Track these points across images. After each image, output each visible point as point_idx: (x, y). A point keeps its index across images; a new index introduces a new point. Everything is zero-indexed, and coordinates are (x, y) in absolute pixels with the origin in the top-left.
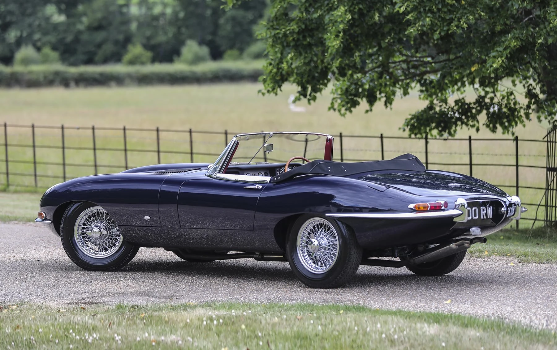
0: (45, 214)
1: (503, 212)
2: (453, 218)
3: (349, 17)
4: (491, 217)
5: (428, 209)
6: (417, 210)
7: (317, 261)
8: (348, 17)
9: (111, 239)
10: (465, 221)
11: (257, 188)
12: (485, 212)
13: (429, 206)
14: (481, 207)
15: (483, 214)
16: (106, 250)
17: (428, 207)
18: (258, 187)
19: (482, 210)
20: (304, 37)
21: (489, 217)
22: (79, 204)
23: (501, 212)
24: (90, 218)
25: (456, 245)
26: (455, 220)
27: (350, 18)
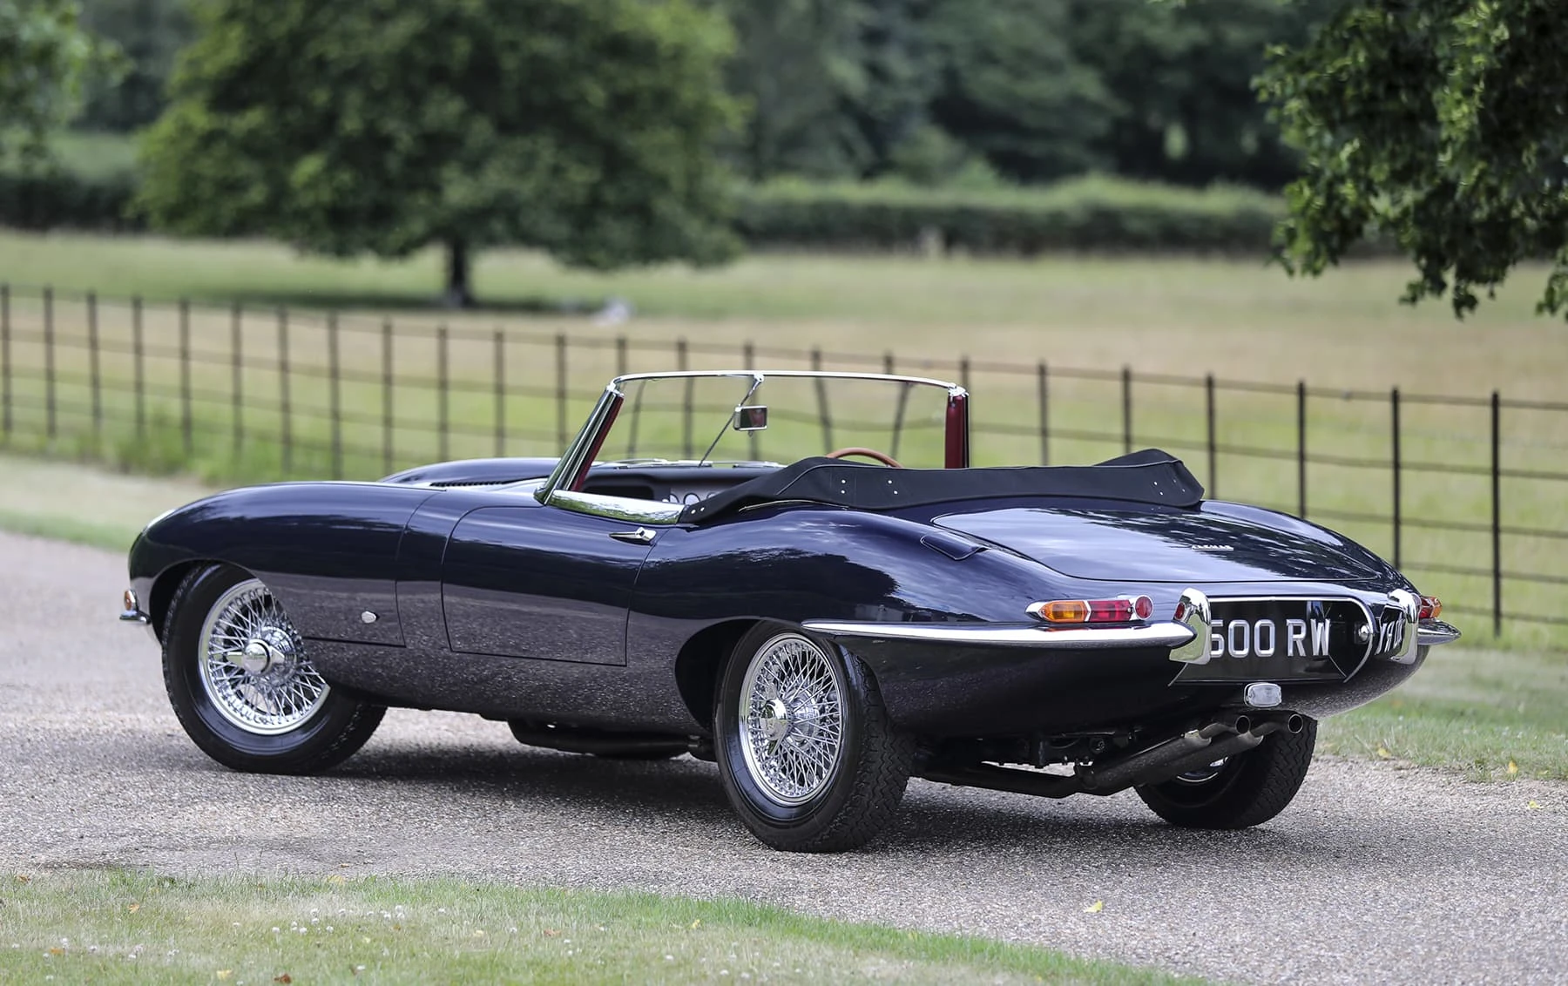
0: (136, 598)
1: (1365, 637)
2: (1170, 648)
3: (1503, 34)
4: (1325, 652)
5: (1087, 620)
6: (1049, 622)
7: (790, 769)
8: (1497, 33)
9: (303, 679)
10: (1203, 660)
11: (639, 537)
12: (1303, 635)
13: (1089, 609)
14: (1288, 621)
15: (1295, 643)
16: (288, 711)
17: (1086, 613)
18: (642, 534)
19: (1291, 629)
20: (1392, 90)
21: (1316, 652)
22: (214, 568)
23: (1360, 638)
24: (245, 611)
25: (1204, 736)
26: (1175, 655)
27: (1506, 35)
